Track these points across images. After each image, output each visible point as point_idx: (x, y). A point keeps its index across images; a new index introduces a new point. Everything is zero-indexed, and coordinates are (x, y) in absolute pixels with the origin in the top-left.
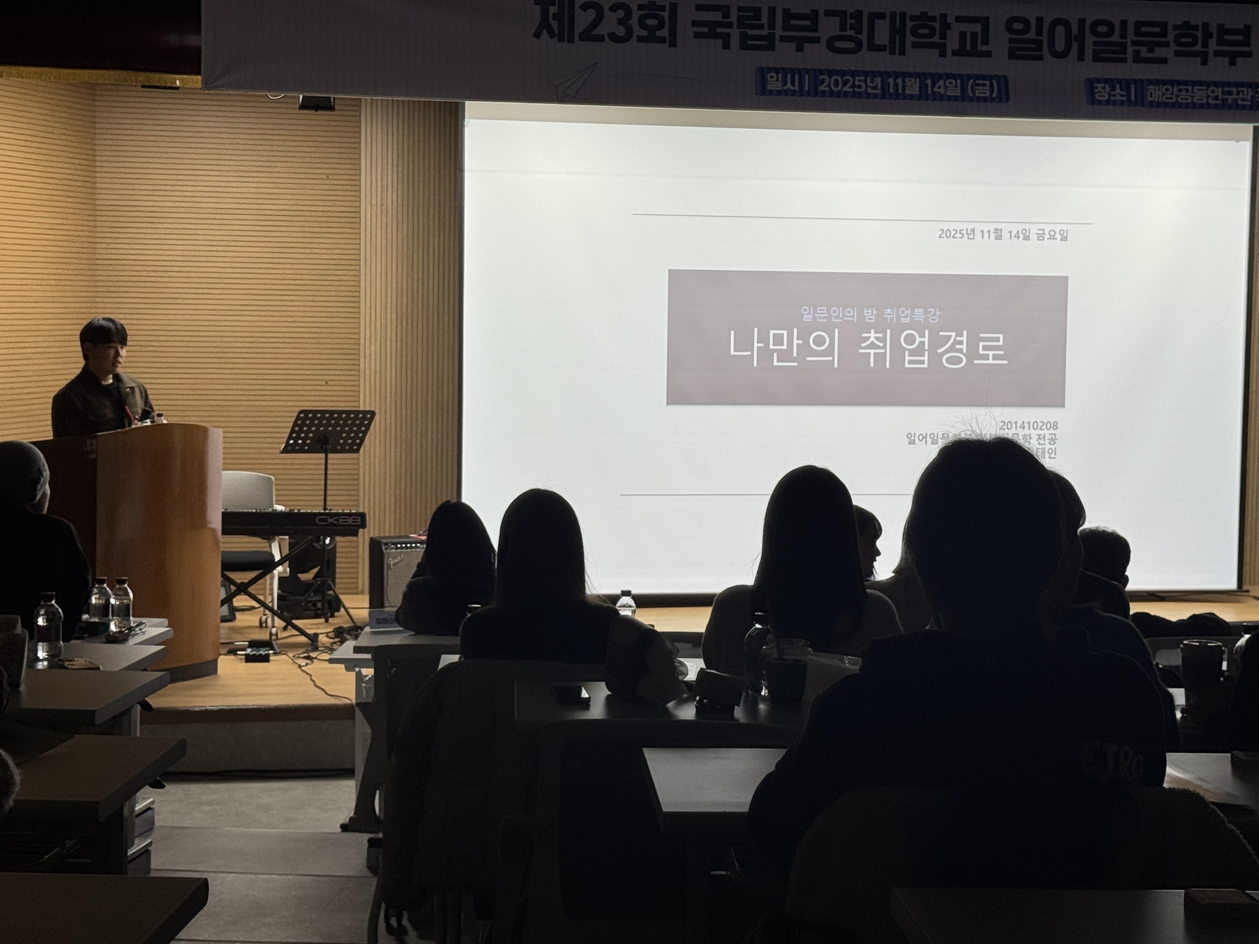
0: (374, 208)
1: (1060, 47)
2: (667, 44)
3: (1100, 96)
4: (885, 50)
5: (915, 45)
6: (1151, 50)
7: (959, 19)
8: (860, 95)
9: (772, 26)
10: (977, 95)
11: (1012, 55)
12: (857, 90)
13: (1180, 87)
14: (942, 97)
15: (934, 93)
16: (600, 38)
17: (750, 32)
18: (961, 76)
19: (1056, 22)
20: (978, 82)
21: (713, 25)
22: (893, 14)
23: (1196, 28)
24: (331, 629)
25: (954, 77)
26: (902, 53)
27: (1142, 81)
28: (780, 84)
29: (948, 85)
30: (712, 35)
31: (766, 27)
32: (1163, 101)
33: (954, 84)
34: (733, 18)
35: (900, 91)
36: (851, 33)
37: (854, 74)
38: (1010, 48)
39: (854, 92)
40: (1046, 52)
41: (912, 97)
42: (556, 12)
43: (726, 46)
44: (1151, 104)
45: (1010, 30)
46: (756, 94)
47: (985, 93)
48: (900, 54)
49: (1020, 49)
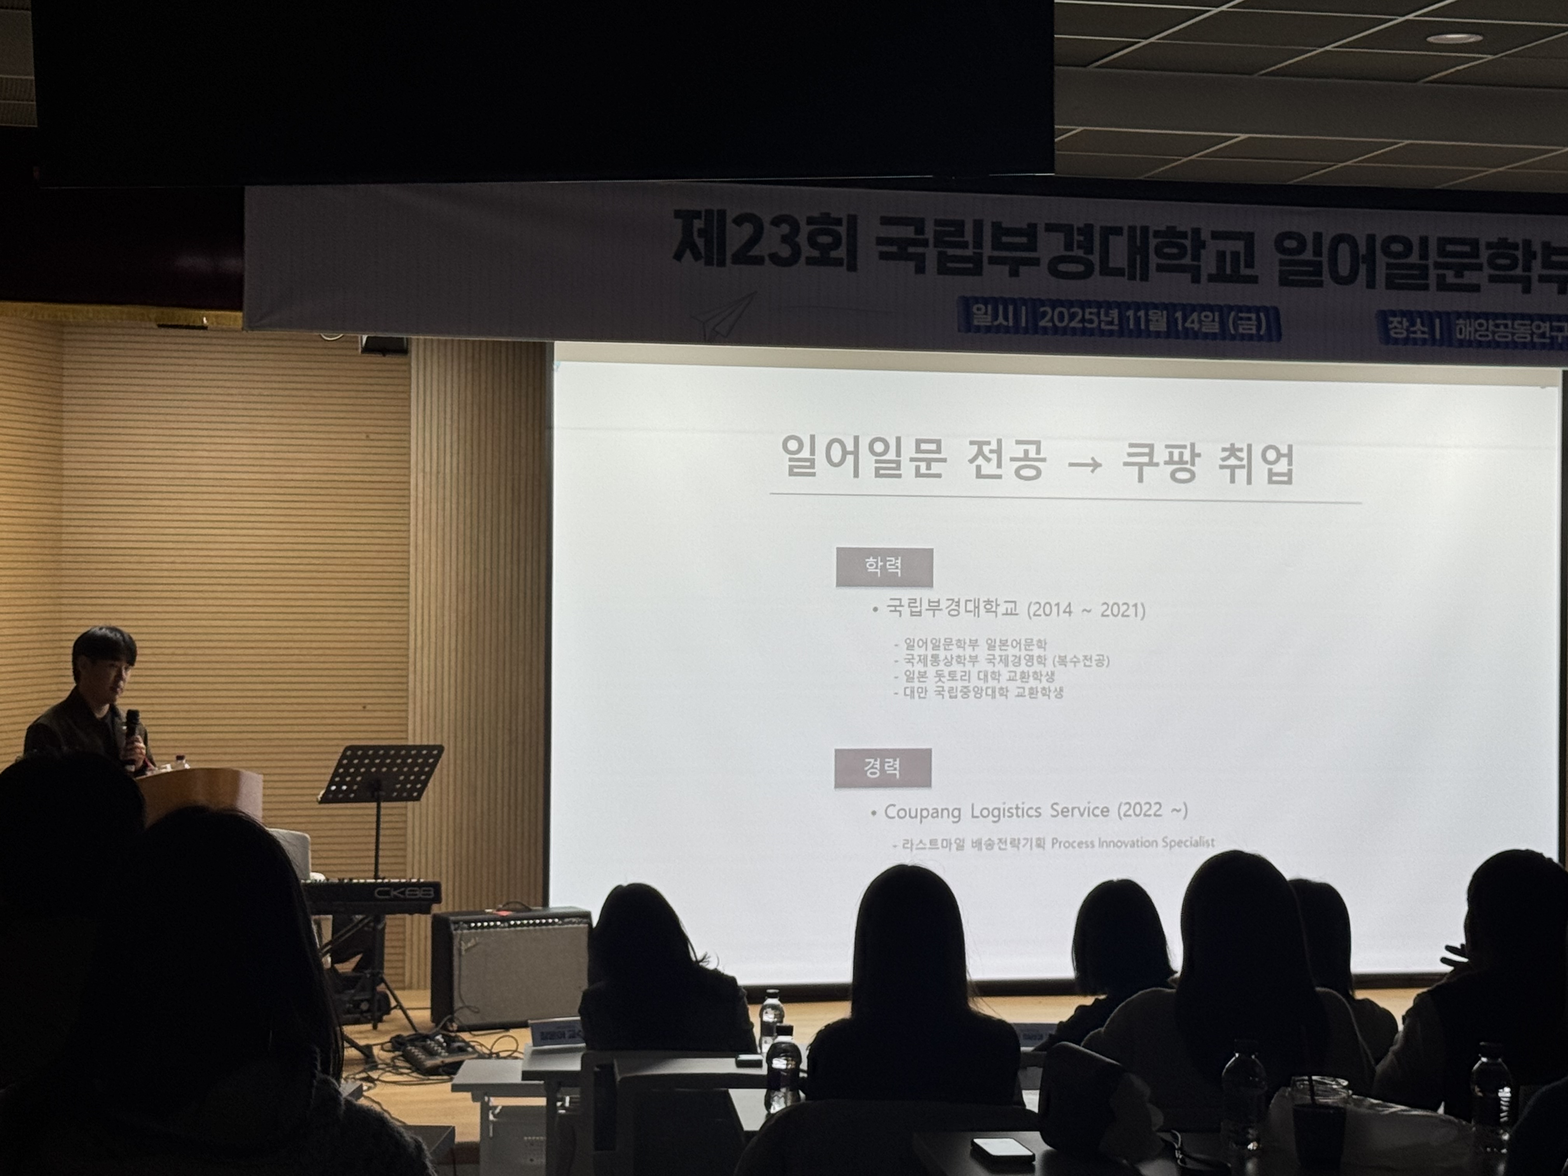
0: (428, 476)
1: (1344, 270)
2: (845, 267)
3: (1396, 333)
4: (1123, 275)
5: (1160, 268)
6: (1459, 274)
7: (1216, 235)
8: (1092, 333)
9: (978, 244)
10: (1241, 330)
11: (1284, 282)
12: (1086, 325)
13: (1498, 322)
14: (1196, 335)
15: (1186, 330)
16: (758, 261)
17: (950, 252)
18: (1220, 308)
19: (1339, 239)
20: (1240, 315)
21: (903, 243)
22: (1132, 229)
23: (1515, 246)
24: (387, 1038)
25: (1211, 308)
26: (1145, 277)
27: (1448, 314)
28: (989, 318)
29: (1203, 318)
30: (902, 255)
31: (971, 246)
32: (1476, 340)
33: (1211, 319)
34: (929, 233)
35: (1143, 327)
36: (1080, 253)
37: (1083, 305)
38: (1281, 272)
39: (1084, 328)
40: (1326, 276)
41: (1158, 334)
42: (702, 226)
43: (920, 269)
44: (1461, 343)
45: (1281, 250)
46: (959, 331)
47: (1251, 329)
48: (1142, 279)
49: (1296, 273)
